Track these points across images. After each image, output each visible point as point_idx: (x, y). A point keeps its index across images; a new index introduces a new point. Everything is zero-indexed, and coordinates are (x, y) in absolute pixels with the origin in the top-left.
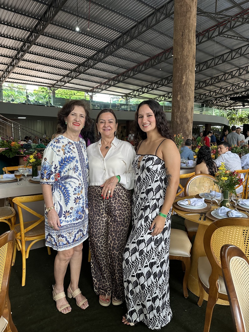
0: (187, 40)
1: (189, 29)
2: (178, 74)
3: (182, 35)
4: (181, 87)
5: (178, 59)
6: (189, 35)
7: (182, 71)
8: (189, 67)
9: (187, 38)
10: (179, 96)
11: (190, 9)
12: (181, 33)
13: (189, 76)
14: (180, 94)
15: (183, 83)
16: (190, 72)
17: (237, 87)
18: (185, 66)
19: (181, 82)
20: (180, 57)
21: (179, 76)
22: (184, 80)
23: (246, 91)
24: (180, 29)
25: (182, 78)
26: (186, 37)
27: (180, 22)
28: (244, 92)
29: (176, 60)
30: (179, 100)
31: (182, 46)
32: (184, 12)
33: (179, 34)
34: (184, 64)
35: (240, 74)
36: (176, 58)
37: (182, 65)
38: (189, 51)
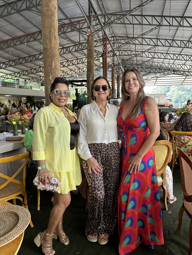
0: (53, 36)
1: (54, 29)
2: (48, 60)
3: (50, 32)
4: (52, 70)
5: (48, 49)
6: (54, 33)
7: (51, 58)
8: (56, 56)
9: (53, 35)
10: (51, 76)
11: (54, 14)
12: (49, 30)
13: (57, 63)
14: (51, 75)
15: (53, 67)
16: (57, 60)
17: (66, 74)
18: (53, 54)
19: (51, 66)
20: (49, 48)
21: (49, 62)
22: (53, 65)
23: (71, 77)
24: (48, 27)
25: (52, 64)
26: (52, 33)
27: (48, 22)
28: (70, 77)
29: (46, 49)
30: (51, 79)
31: (50, 40)
32: (50, 15)
33: (48, 31)
34: (52, 53)
35: (69, 65)
36: (46, 48)
37: (51, 54)
38: (55, 45)
